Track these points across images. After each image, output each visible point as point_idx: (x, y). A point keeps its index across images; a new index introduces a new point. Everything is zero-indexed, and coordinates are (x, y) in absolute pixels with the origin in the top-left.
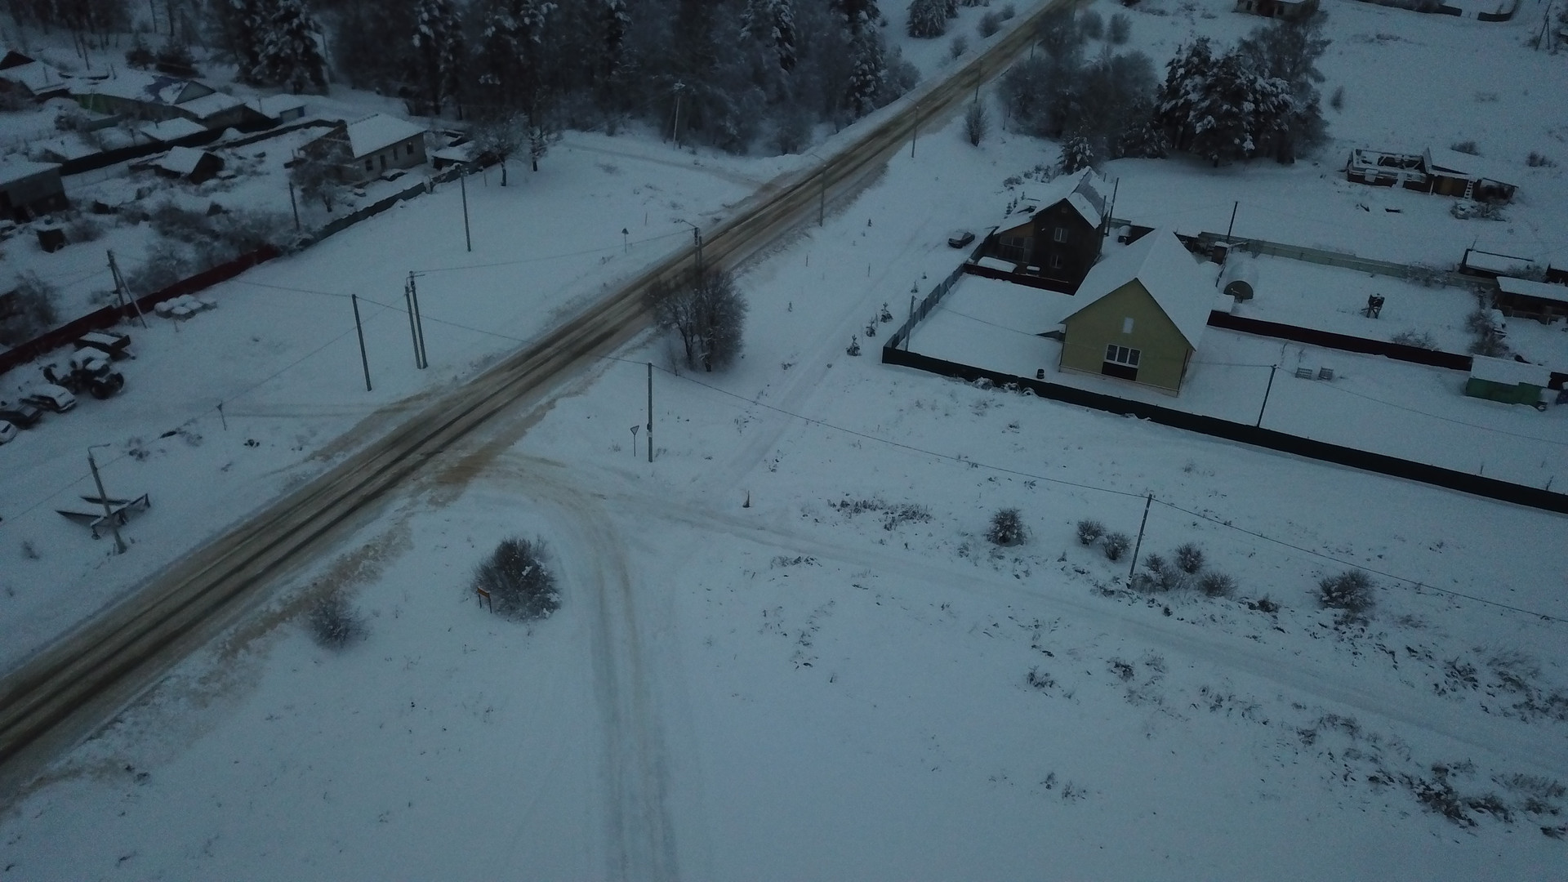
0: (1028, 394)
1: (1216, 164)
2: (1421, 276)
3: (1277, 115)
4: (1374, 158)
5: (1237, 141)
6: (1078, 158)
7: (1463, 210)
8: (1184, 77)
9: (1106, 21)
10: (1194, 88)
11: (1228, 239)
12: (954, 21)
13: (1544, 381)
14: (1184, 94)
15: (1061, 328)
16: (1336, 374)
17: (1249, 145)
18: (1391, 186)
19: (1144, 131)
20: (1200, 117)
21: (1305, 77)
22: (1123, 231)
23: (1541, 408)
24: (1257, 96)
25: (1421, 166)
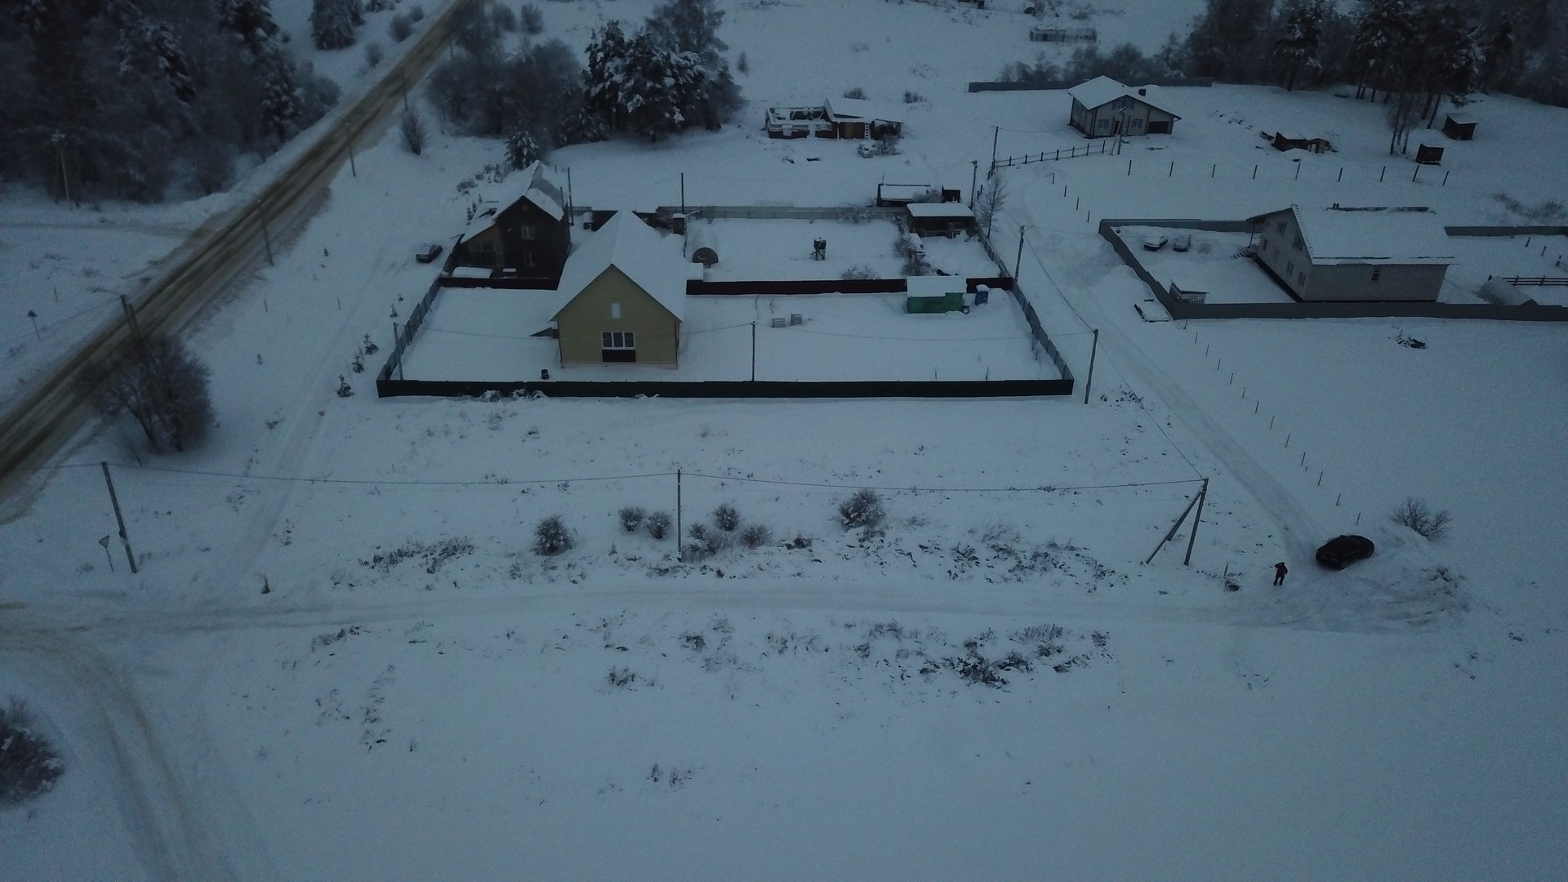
0: (538, 397)
1: (654, 140)
2: (849, 215)
3: (695, 87)
4: (786, 114)
5: (667, 115)
6: (525, 153)
7: (867, 150)
8: (605, 60)
9: (517, 13)
10: (616, 69)
11: (683, 210)
12: (362, 28)
13: (962, 288)
14: (609, 77)
15: (554, 325)
16: (804, 317)
17: (679, 117)
18: (806, 137)
19: (580, 116)
20: (629, 97)
21: (711, 47)
22: (587, 218)
23: (965, 311)
24: (674, 70)
25: (825, 116)
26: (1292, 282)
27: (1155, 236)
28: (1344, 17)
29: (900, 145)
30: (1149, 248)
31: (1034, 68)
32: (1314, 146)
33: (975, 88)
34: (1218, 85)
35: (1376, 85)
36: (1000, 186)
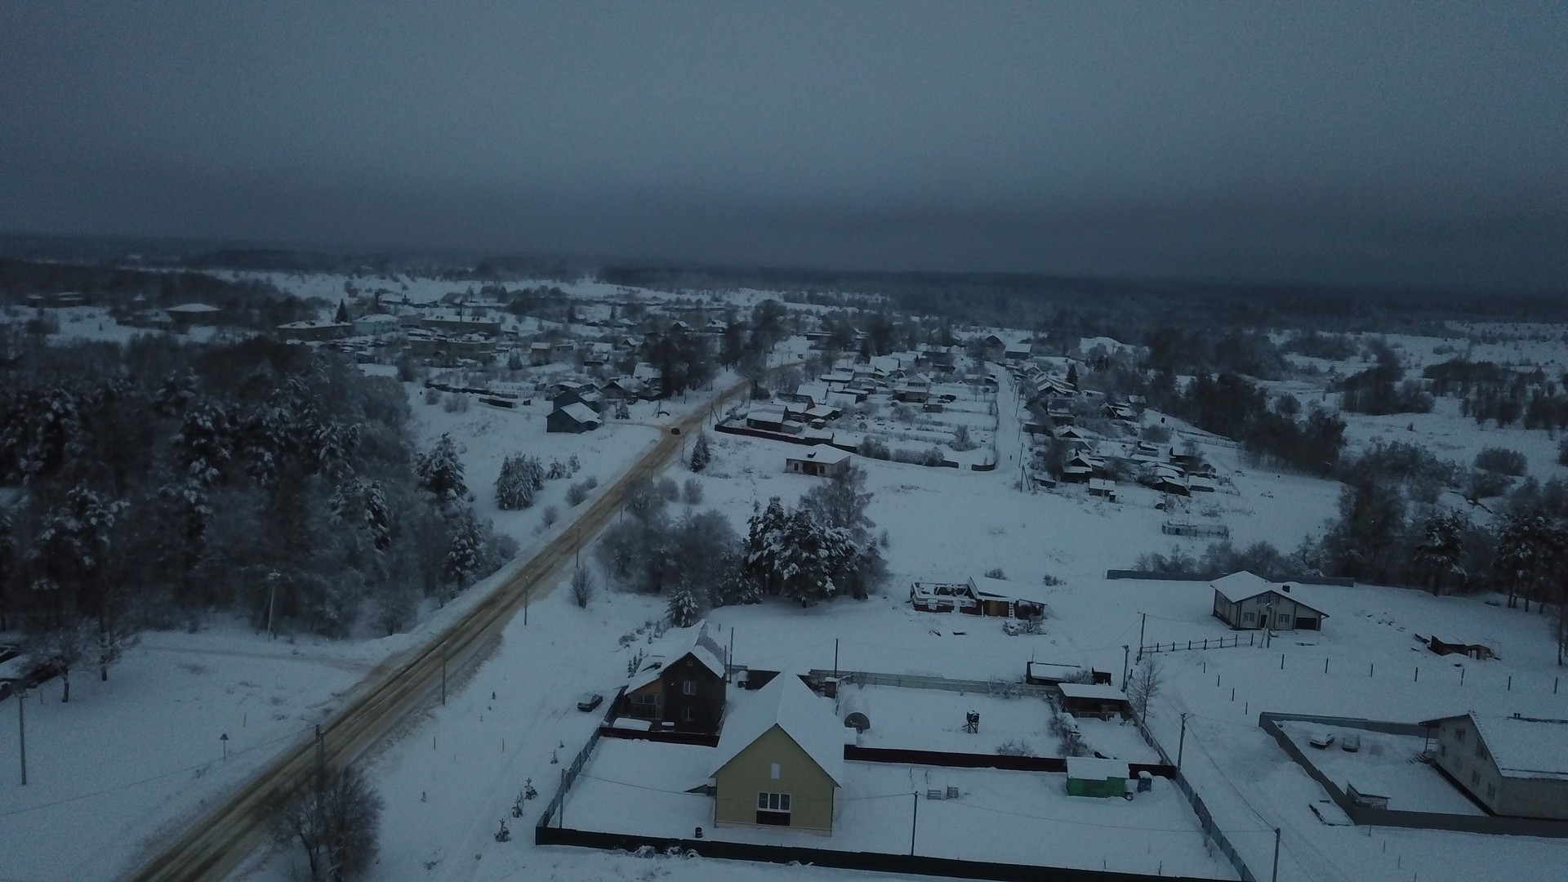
0: (692, 856)
1: (804, 605)
2: (999, 690)
3: (847, 559)
4: (931, 589)
5: (820, 583)
6: (685, 611)
7: (1013, 628)
8: (764, 531)
9: (681, 486)
10: (775, 540)
11: (835, 674)
12: (540, 492)
13: (1126, 773)
14: (767, 547)
15: (712, 783)
16: (961, 791)
17: (830, 586)
18: (950, 612)
19: (738, 580)
20: (786, 564)
21: (859, 525)
22: (742, 676)
23: (1129, 797)
24: (828, 543)
25: (969, 593)
26: (1481, 792)
27: (1321, 733)
28: (1481, 528)
29: (1045, 625)
30: (1316, 745)
31: (1170, 560)
32: (1474, 652)
33: (1113, 575)
34: (1360, 586)
35: (1529, 595)
36: (1154, 672)
